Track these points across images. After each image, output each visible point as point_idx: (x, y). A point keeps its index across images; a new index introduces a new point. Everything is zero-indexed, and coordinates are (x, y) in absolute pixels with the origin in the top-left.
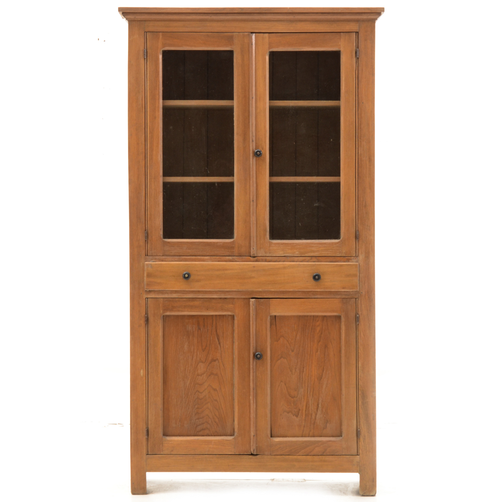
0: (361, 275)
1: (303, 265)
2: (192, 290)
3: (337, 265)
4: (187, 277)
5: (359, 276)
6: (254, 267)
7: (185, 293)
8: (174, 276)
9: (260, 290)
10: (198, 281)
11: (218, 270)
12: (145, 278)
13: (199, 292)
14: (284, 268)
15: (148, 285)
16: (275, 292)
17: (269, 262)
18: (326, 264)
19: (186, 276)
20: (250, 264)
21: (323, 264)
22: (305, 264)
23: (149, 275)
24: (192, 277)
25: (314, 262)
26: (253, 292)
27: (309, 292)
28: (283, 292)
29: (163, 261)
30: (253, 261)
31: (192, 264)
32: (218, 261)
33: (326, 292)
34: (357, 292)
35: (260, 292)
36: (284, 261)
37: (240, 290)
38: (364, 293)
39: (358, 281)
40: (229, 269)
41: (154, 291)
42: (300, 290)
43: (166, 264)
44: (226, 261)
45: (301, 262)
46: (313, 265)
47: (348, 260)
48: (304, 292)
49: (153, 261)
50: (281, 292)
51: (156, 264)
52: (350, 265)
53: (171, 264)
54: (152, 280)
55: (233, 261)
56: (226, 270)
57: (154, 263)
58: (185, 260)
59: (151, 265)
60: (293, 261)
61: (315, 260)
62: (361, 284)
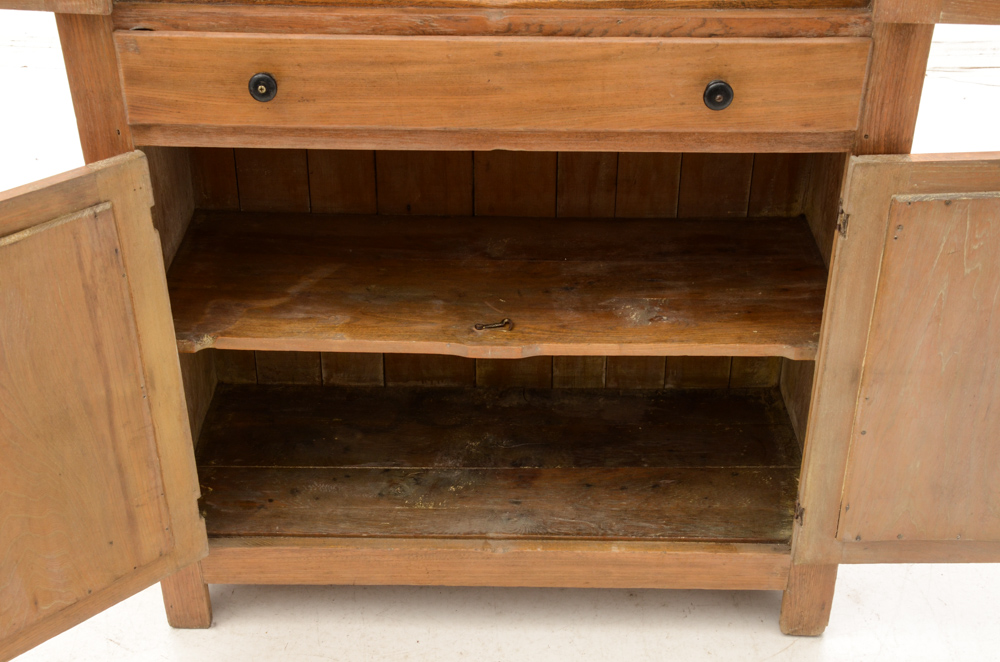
0: (872, 80)
1: (674, 47)
2: (288, 126)
3: (793, 46)
4: (264, 87)
5: (867, 84)
6: (499, 54)
7: (265, 135)
8: (222, 82)
9: (520, 128)
10: (305, 99)
11: (374, 64)
12: (123, 87)
13: (312, 131)
14: (606, 58)
15: (134, 108)
16: (570, 134)
17: (553, 34)
18: (756, 46)
19: (262, 89)
20: (486, 45)
21: (743, 46)
22: (678, 46)
23: (133, 78)
24: (283, 88)
25: (711, 36)
26: (494, 135)
27: (682, 135)
28: (597, 136)
29: (176, 27)
30: (497, 33)
31: (280, 41)
32: (375, 32)
33: (744, 134)
34: (850, 136)
35: (518, 135)
36: (604, 34)
37: (453, 127)
38: (873, 136)
39: (861, 102)
40: (410, 62)
41: (162, 128)
42: (657, 130)
43: (187, 40)
44: (401, 32)
45: (663, 36)
46: (709, 50)
47: (835, 30)
48: (669, 135)
49: (142, 25)
50: (589, 133)
51: (152, 40)
52: (842, 46)
53: (206, 40)
54: (147, 92)
55: (424, 33)
56: (402, 63)
57: (146, 34)
58: (258, 26)
59: (135, 41)
60: (638, 34)
61: (715, 28)
62: (868, 106)
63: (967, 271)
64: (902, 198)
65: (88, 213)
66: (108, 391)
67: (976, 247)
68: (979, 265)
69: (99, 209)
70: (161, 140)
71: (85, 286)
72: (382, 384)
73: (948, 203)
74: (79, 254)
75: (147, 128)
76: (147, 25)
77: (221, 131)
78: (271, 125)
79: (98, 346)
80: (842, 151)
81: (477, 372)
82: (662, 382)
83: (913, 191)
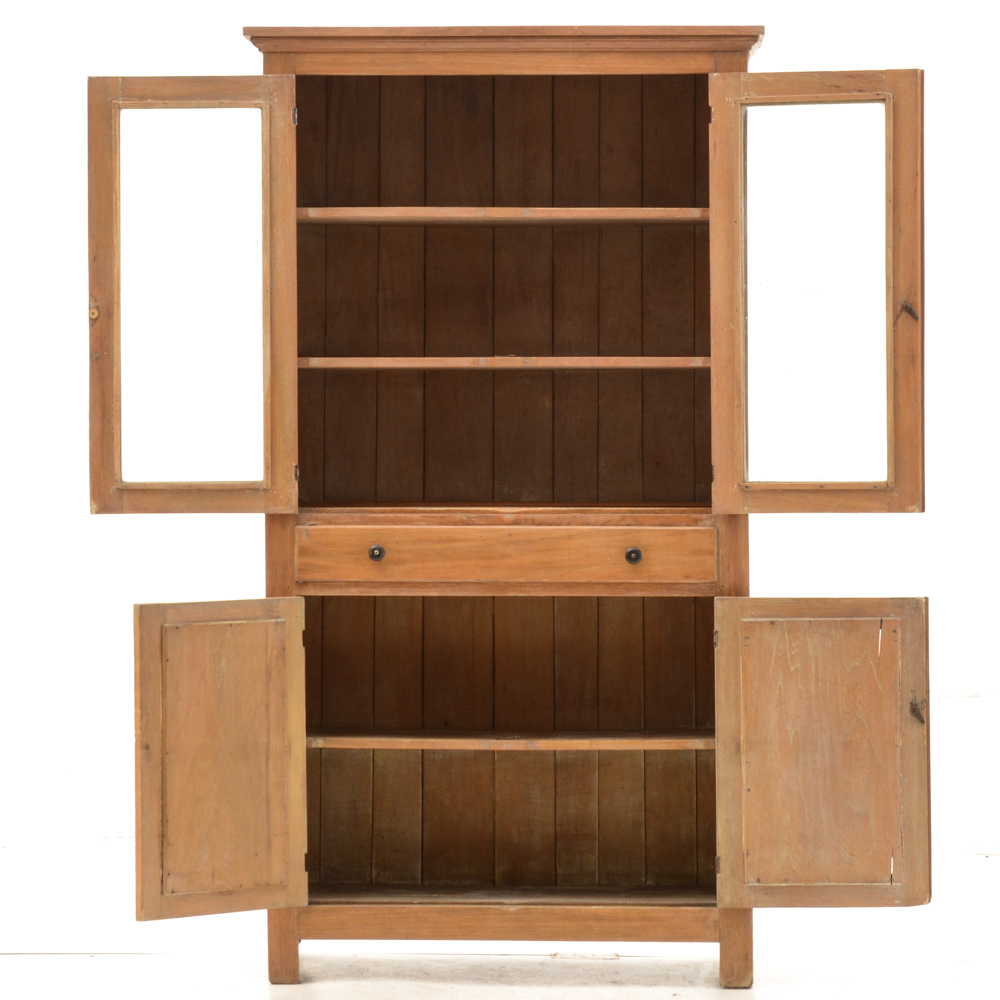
0: (720, 551)
1: (607, 530)
2: (388, 580)
3: (673, 531)
4: (377, 555)
5: (718, 553)
6: (510, 535)
7: (374, 587)
8: (353, 554)
9: (523, 580)
10: (400, 562)
11: (440, 541)
12: (296, 557)
13: (401, 584)
14: (570, 537)
15: (301, 570)
16: (551, 585)
17: (541, 524)
18: (654, 530)
19: (377, 552)
20: (503, 530)
21: (646, 530)
22: (610, 530)
23: (303, 552)
24: (387, 556)
25: (628, 525)
26: (508, 585)
27: (618, 584)
28: (567, 585)
29: (330, 523)
30: (509, 524)
31: (387, 529)
32: (440, 524)
33: (653, 584)
34: (714, 585)
35: (522, 585)
36: (569, 524)
37: (483, 580)
38: (727, 587)
39: (715, 564)
40: (460, 540)
41: (314, 583)
42: (601, 581)
43: (336, 530)
44: (455, 524)
45: (603, 525)
46: (627, 532)
47: (696, 522)
48: (609, 585)
49: (311, 523)
50: (563, 584)
51: (317, 530)
52: (700, 531)
53: (346, 529)
54: (309, 560)
55: (468, 524)
56: (455, 541)
57: (314, 527)
58: (375, 521)
59: (307, 531)
60: (588, 524)
61: (630, 521)
62: (721, 568)
63: (792, 669)
64: (745, 620)
65: (273, 620)
66: (268, 740)
67: (794, 653)
68: (798, 665)
69: (279, 620)
70: (312, 592)
71: (267, 665)
72: (420, 883)
73: (772, 623)
74: (266, 644)
75: (305, 583)
76: (314, 523)
77: (349, 584)
78: (378, 580)
79: (268, 706)
80: (710, 595)
81: (496, 872)
82: (644, 879)
83: (752, 616)
